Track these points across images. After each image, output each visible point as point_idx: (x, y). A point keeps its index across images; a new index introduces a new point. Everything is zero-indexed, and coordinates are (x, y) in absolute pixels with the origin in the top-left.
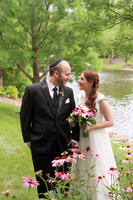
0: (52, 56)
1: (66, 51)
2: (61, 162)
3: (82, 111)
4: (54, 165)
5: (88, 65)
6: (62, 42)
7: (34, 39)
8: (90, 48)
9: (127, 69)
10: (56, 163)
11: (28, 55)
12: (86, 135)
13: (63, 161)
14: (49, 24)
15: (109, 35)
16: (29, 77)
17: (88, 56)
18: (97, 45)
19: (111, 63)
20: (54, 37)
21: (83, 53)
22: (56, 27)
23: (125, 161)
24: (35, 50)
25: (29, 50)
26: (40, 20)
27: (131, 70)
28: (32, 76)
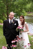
2: (14, 41)
3: (20, 27)
5: (23, 14)
7: (7, 7)
8: (23, 9)
10: (12, 42)
11: (5, 11)
12: (21, 34)
13: (15, 41)
15: (29, 6)
16: (6, 17)
18: (25, 9)
19: (29, 13)
20: (13, 6)
22: (13, 4)
24: (7, 10)
28: (7, 17)
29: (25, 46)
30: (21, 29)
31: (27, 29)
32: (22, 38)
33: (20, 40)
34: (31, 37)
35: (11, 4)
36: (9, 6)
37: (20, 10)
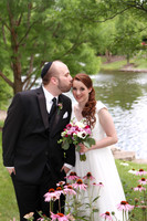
0: (37, 55)
1: (55, 49)
2: (57, 194)
3: (77, 129)
4: (48, 199)
5: (83, 65)
6: (50, 37)
7: (14, 33)
8: (84, 44)
9: (129, 69)
10: (49, 197)
11: (6, 54)
12: (83, 158)
13: (60, 192)
14: (32, 14)
15: (108, 28)
16: (8, 81)
17: (82, 54)
18: (94, 41)
19: (109, 62)
20: (38, 31)
21: (76, 51)
22: (41, 19)
23: (136, 189)
24: (15, 47)
25: (6, 48)
26: (21, 10)
27: (135, 69)
28: (13, 81)
29: (108, 214)
30: (80, 135)
31: (108, 135)
32: (89, 175)
33: (83, 185)
34: (131, 171)
35: (31, 21)
36: (23, 29)
37: (72, 45)
